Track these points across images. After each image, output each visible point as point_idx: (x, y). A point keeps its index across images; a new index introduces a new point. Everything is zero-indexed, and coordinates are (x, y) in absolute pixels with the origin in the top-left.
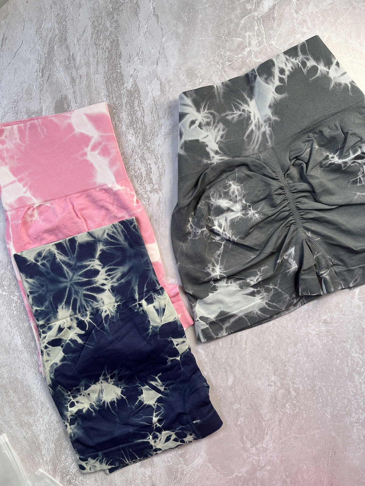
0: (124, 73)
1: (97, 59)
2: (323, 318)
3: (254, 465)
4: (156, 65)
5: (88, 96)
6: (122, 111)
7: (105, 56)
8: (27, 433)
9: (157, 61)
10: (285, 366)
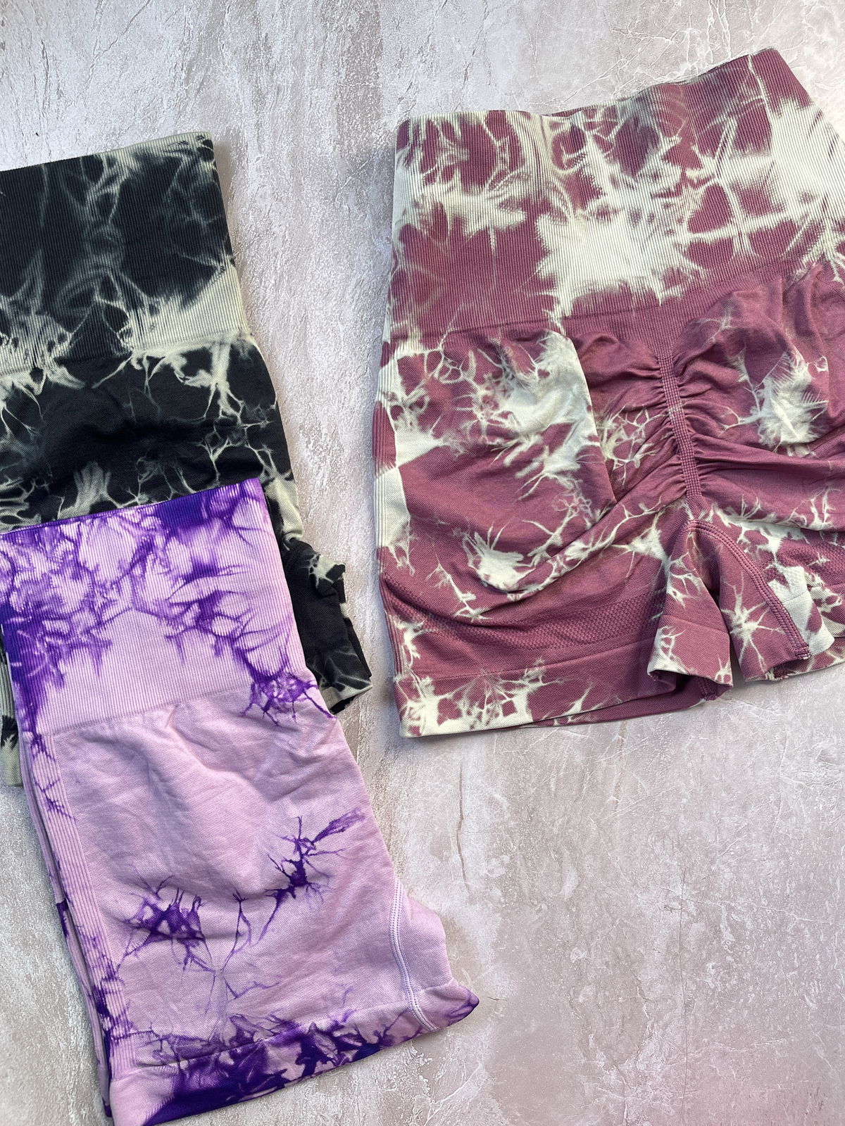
0: (385, 93)
1: (324, 52)
2: (820, 746)
3: (609, 1115)
4: (462, 80)
5: (291, 136)
6: (368, 181)
7: (343, 46)
8: (36, 966)
9: (466, 70)
10: (713, 862)
